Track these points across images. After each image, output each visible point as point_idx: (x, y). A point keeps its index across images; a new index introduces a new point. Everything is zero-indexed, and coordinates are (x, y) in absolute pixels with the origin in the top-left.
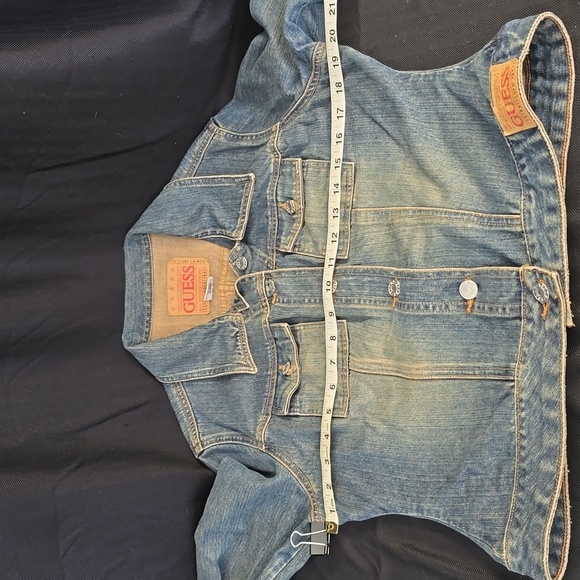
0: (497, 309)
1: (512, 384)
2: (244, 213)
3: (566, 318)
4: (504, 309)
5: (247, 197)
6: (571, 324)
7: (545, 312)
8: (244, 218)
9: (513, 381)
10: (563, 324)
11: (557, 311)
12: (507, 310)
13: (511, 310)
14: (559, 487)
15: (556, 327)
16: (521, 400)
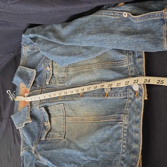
0: (118, 95)
1: (122, 122)
2: (31, 82)
3: (144, 96)
4: (120, 95)
5: (33, 77)
6: (146, 98)
7: (136, 95)
8: (31, 84)
9: (122, 121)
10: (143, 99)
11: (141, 94)
12: (122, 95)
13: (123, 95)
14: (138, 164)
15: (140, 100)
16: (125, 129)
